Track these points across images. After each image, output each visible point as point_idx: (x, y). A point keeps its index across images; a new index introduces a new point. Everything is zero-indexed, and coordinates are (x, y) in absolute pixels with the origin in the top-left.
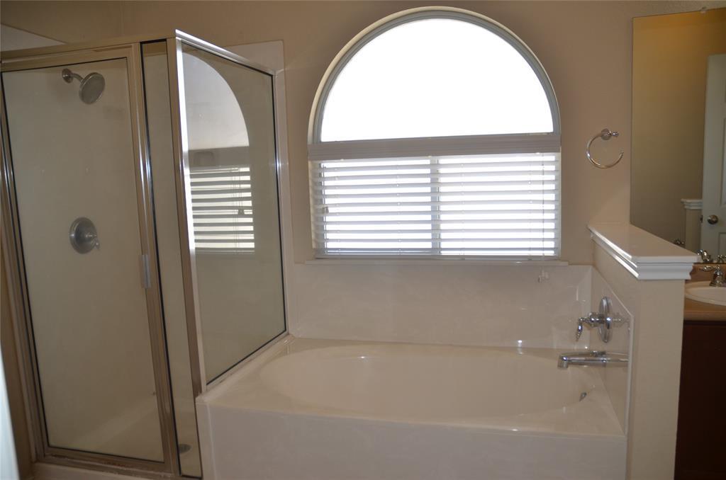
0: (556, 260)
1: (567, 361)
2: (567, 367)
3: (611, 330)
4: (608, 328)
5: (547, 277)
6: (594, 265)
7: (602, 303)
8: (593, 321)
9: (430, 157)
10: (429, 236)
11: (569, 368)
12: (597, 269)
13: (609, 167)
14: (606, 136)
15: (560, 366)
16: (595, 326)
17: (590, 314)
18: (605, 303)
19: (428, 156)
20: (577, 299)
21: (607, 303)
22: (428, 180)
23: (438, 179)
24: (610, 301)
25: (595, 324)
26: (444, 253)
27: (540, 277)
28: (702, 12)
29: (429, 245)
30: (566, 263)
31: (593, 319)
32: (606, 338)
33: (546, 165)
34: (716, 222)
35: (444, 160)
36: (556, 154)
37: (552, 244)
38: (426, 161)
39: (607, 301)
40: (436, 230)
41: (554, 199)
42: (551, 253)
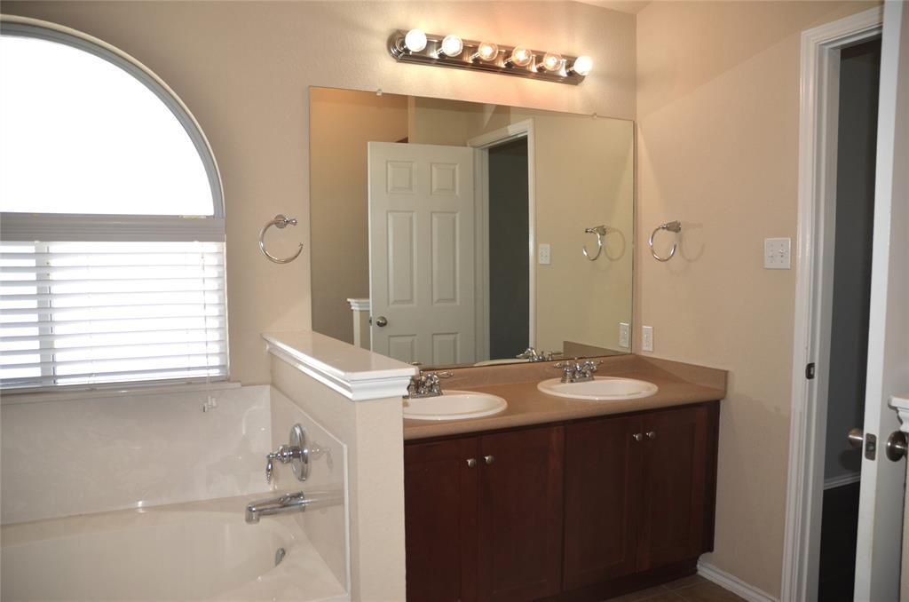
0: (223, 381)
1: (258, 511)
2: (258, 520)
3: (309, 464)
4: (306, 462)
5: (214, 404)
6: (273, 384)
7: (293, 432)
8: (285, 456)
9: (36, 242)
10: (36, 358)
11: (261, 520)
12: (279, 389)
13: (286, 262)
14: (281, 222)
15: (249, 520)
16: (289, 461)
17: (281, 448)
18: (298, 431)
19: (33, 240)
20: (244, 432)
21: (302, 432)
22: (32, 276)
23: (48, 275)
24: (304, 429)
25: (290, 459)
26: (61, 382)
27: (205, 405)
28: (378, 94)
29: (36, 372)
30: (239, 385)
31: (285, 454)
32: (303, 475)
33: (206, 258)
34: (385, 324)
35: (56, 247)
36: (219, 244)
37: (216, 361)
38: (28, 248)
39: (301, 429)
40: (47, 348)
41: (217, 301)
42: (215, 373)
